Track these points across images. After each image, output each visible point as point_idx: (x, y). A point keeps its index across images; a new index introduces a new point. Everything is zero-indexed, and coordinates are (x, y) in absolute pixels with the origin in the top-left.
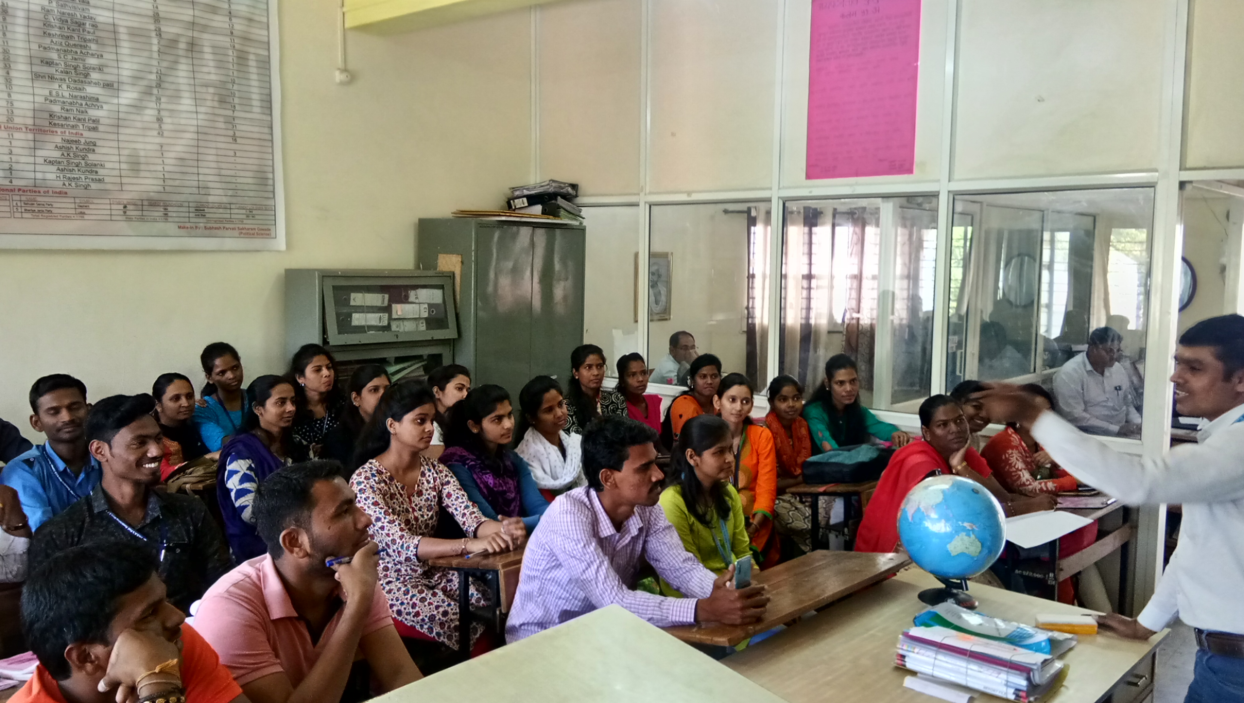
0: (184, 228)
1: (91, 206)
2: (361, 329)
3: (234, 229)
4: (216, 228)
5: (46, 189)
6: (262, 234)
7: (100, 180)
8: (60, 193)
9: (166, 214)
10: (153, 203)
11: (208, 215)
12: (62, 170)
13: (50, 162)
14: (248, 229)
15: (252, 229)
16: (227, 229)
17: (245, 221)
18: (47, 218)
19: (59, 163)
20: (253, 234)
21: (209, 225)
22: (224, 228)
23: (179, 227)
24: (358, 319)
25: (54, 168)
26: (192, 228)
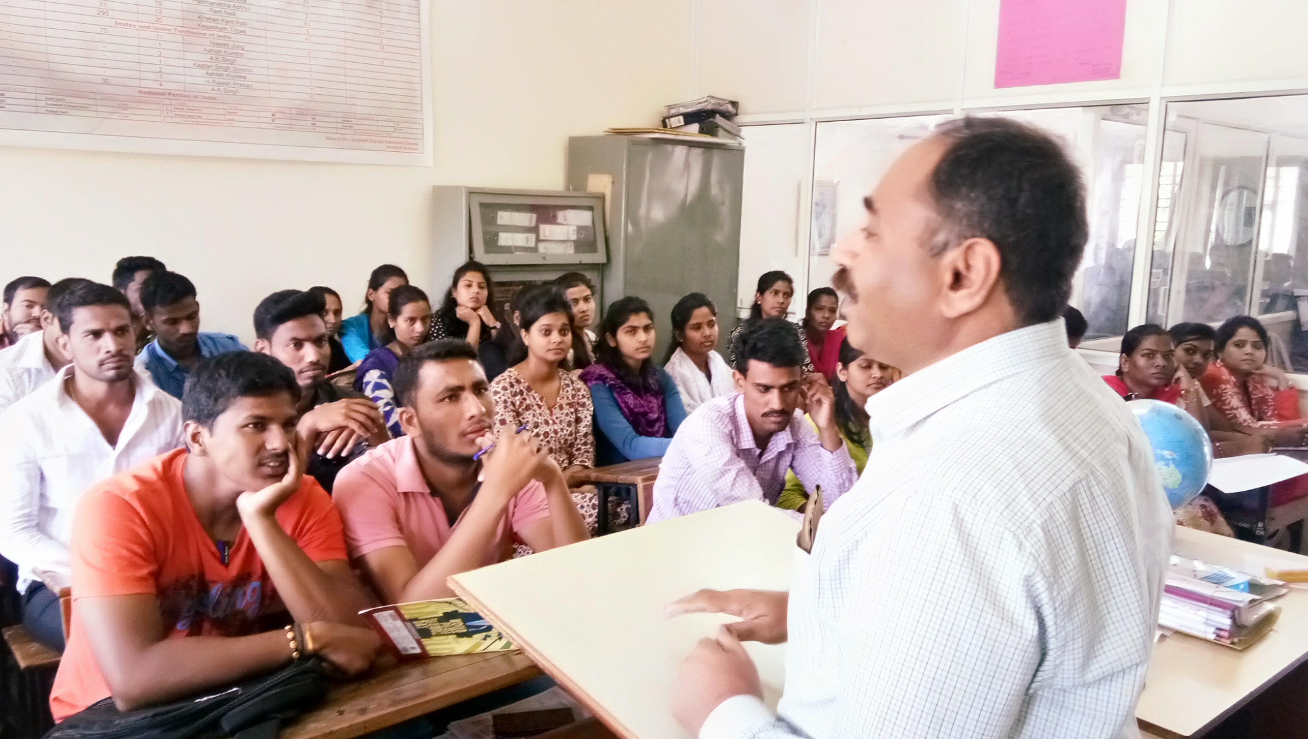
0: (332, 139)
1: (240, 113)
2: (508, 250)
3: (381, 142)
4: (363, 141)
5: (196, 94)
6: (410, 149)
7: (248, 86)
8: (209, 98)
9: (314, 124)
10: (302, 113)
11: (355, 127)
12: (212, 74)
13: (199, 66)
14: (396, 143)
15: (400, 143)
16: (375, 142)
17: (393, 135)
18: (197, 124)
19: (209, 67)
20: (401, 148)
21: (356, 137)
22: (371, 140)
23: (328, 138)
24: (505, 239)
25: (203, 72)
26: (339, 139)
